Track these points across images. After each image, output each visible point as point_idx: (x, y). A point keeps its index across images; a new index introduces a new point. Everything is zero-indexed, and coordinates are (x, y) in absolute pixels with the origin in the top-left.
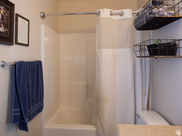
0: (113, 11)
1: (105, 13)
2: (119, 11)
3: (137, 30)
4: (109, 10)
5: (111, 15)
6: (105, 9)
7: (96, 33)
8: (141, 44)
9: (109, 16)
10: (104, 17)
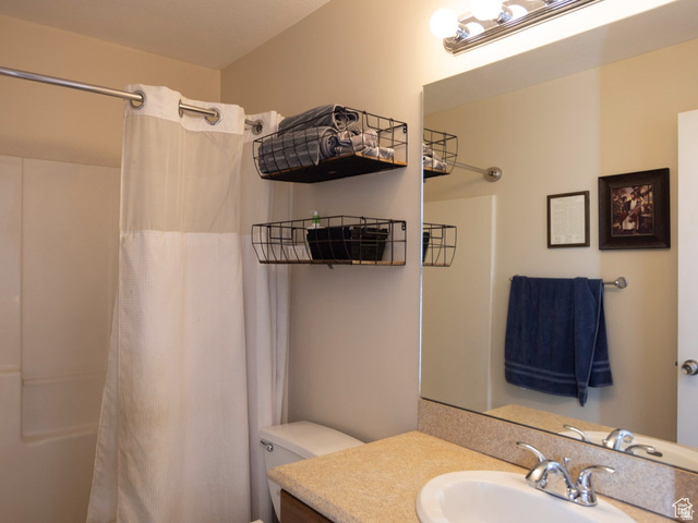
0: (185, 100)
1: (163, 103)
2: (206, 106)
3: (263, 177)
4: (177, 95)
5: (182, 111)
6: (165, 90)
7: (120, 167)
8: (300, 225)
9: (175, 117)
10: (159, 116)
